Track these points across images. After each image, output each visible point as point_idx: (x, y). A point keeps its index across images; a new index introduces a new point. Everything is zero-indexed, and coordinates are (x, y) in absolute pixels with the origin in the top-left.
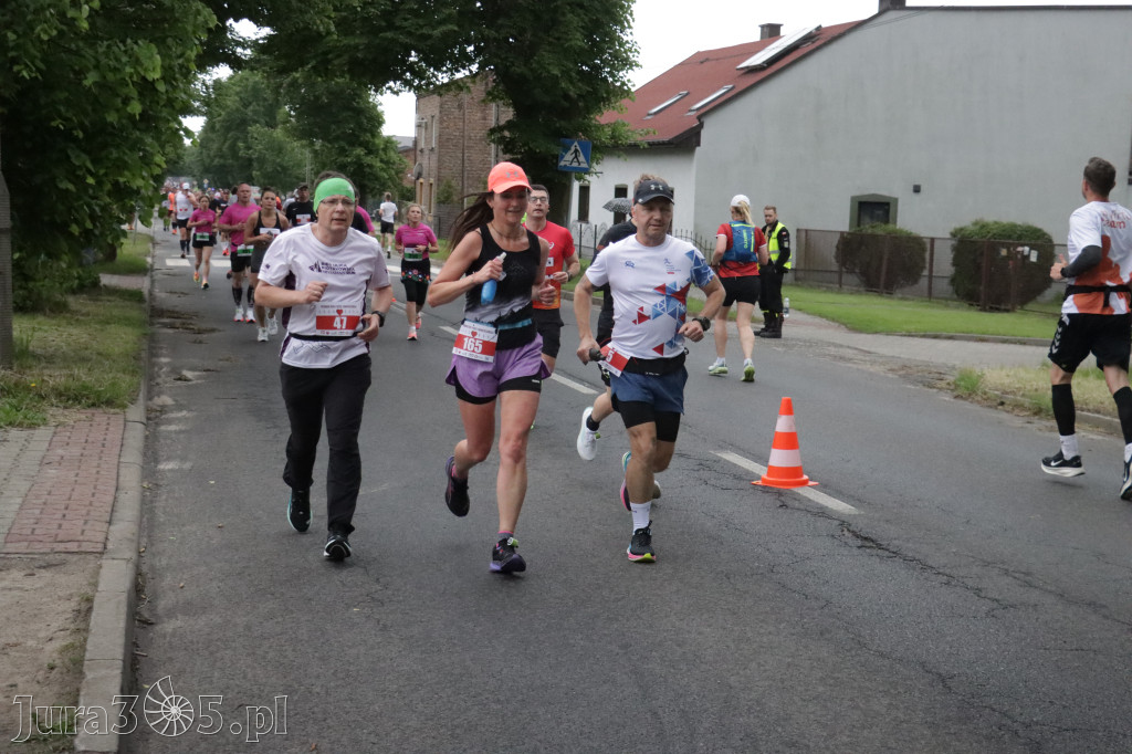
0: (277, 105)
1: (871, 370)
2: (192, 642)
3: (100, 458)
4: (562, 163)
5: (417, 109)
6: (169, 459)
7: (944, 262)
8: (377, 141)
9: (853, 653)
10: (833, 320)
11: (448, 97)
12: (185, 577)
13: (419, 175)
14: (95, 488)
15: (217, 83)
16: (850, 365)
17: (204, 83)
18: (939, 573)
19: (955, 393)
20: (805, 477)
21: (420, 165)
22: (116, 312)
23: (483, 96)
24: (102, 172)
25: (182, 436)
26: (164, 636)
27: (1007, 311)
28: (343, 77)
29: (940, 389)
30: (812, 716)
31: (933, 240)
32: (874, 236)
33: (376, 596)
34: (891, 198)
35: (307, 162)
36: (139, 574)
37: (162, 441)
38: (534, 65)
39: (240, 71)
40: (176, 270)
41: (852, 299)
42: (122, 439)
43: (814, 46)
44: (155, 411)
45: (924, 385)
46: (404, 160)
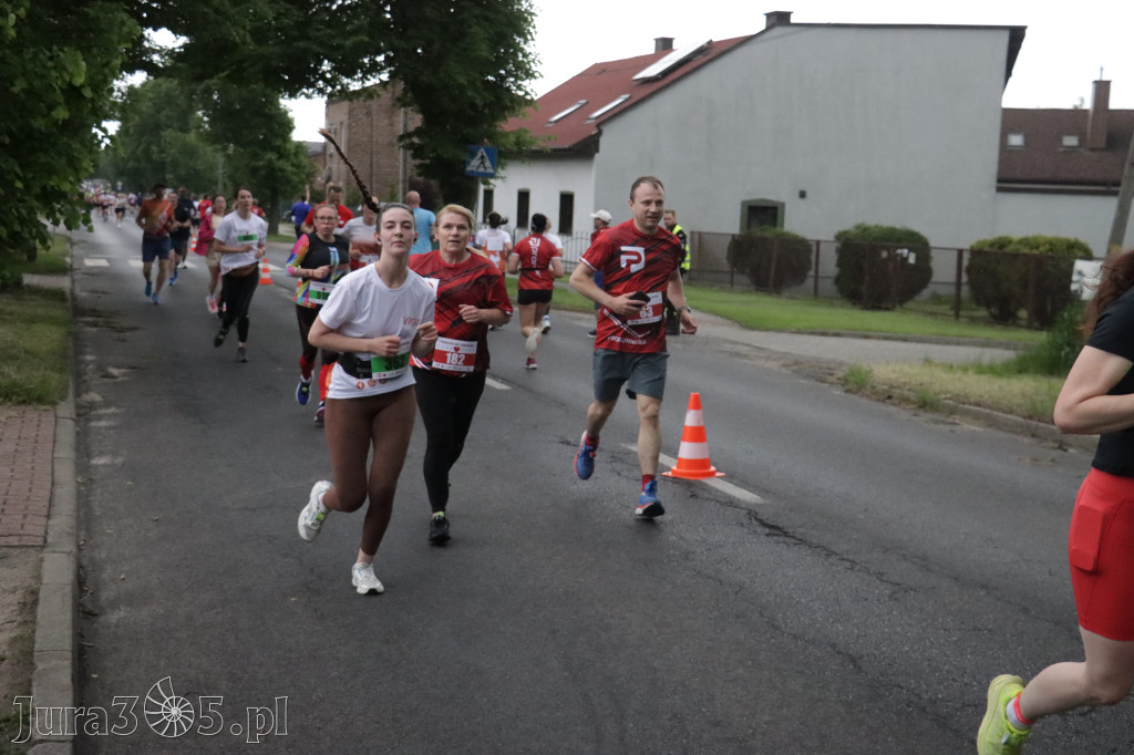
0: (194, 113)
1: (767, 365)
2: (136, 633)
3: (34, 454)
4: (469, 169)
5: (327, 114)
6: (101, 454)
7: (829, 263)
8: (288, 146)
9: (768, 636)
10: (726, 317)
11: (356, 103)
12: (125, 568)
13: (329, 179)
14: (31, 483)
15: (131, 88)
16: (746, 361)
17: (119, 90)
18: (843, 559)
19: (845, 388)
20: (713, 468)
21: (330, 169)
22: (40, 311)
23: (390, 103)
24: (30, 175)
25: (111, 432)
26: (109, 627)
27: (887, 309)
28: (256, 84)
29: (832, 384)
30: (733, 697)
31: (818, 243)
32: (764, 239)
33: (311, 586)
34: (776, 202)
35: (220, 167)
36: (80, 567)
37: (94, 437)
38: (442, 74)
39: (156, 77)
40: (95, 270)
41: (743, 298)
42: (55, 435)
43: (705, 59)
44: (84, 407)
45: (817, 380)
46: (315, 164)
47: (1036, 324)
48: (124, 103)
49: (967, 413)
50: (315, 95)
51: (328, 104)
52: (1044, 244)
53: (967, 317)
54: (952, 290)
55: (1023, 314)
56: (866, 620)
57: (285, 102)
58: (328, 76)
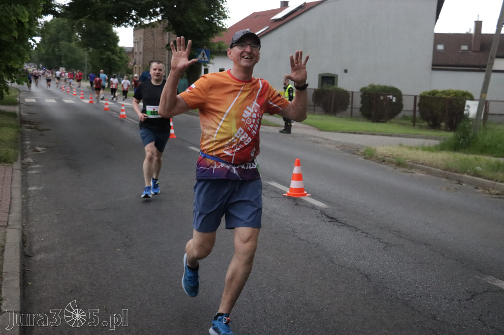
0: (74, 34)
1: (329, 147)
2: (49, 264)
3: (3, 185)
5: (134, 35)
6: (33, 185)
7: (357, 102)
8: (116, 49)
9: (330, 266)
10: (312, 125)
11: (147, 30)
12: (43, 236)
13: (135, 64)
14: (1, 198)
15: (46, 22)
16: (320, 145)
17: (40, 23)
18: (363, 232)
19: (366, 157)
20: (305, 192)
21: (135, 59)
22: (5, 122)
23: (162, 29)
25: (37, 175)
26: (36, 262)
27: (383, 122)
28: (102, 21)
29: (358, 155)
30: (314, 293)
31: (353, 92)
32: (328, 91)
33: (127, 244)
34: (334, 75)
35: (86, 57)
36: (23, 235)
37: (29, 178)
38: (186, 17)
39: (57, 18)
40: (30, 104)
41: (320, 117)
42: (12, 177)
43: (303, 10)
44: (25, 164)
45: (352, 153)
46: (129, 57)
47: (449, 129)
48: (43, 29)
49: (419, 168)
50: (129, 26)
51: (134, 30)
52: (453, 93)
53: (419, 126)
54: (412, 113)
55: (443, 124)
56: (373, 259)
57: (115, 29)
58: (134, 17)
